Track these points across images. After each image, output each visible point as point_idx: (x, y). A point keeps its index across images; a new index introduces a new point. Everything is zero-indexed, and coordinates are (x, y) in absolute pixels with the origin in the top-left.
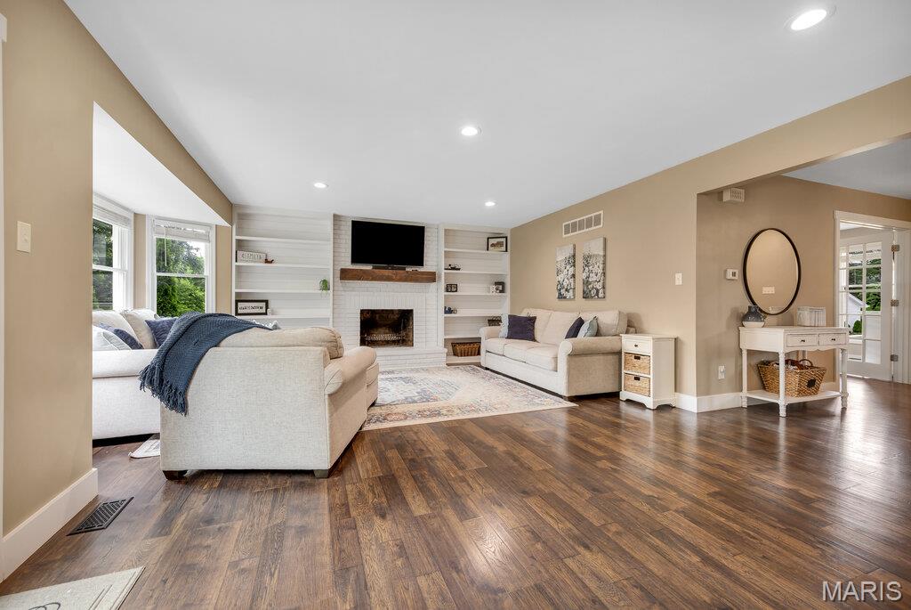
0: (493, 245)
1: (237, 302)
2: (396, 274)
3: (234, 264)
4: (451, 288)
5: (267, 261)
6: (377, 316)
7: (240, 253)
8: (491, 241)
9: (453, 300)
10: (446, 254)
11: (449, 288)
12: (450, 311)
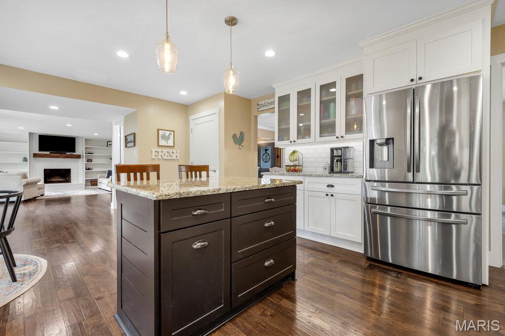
2: (61, 156)
4: (89, 160)
8: (109, 143)
9: (90, 165)
10: (86, 148)
11: (88, 161)
12: (89, 169)
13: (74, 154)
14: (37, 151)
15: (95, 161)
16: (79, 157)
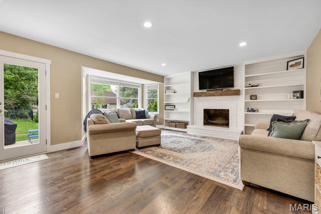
0: (292, 66)
1: (165, 106)
2: (216, 93)
3: (164, 94)
4: (254, 97)
5: (174, 92)
6: (217, 112)
7: (166, 91)
8: (290, 64)
9: (254, 104)
10: (247, 79)
11: (252, 97)
12: (253, 110)
13: (232, 89)
14: (197, 90)
15: (263, 98)
16: (238, 93)
